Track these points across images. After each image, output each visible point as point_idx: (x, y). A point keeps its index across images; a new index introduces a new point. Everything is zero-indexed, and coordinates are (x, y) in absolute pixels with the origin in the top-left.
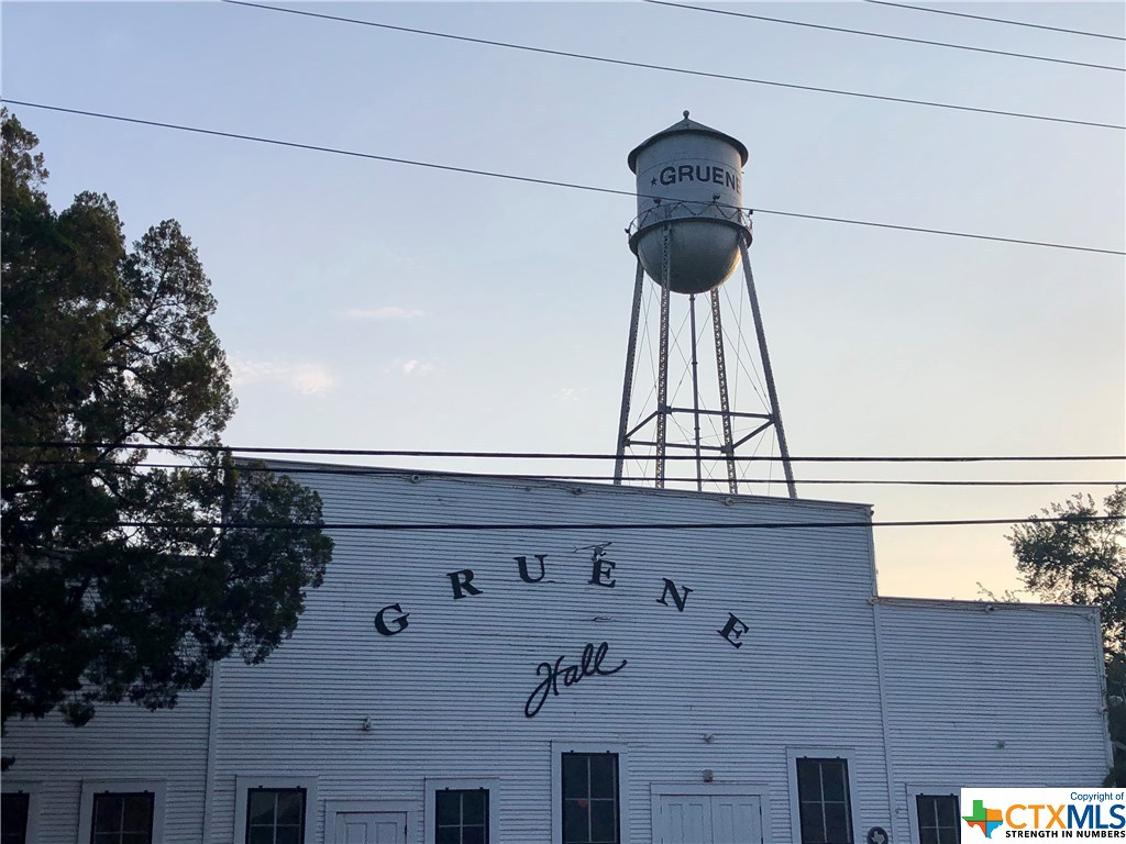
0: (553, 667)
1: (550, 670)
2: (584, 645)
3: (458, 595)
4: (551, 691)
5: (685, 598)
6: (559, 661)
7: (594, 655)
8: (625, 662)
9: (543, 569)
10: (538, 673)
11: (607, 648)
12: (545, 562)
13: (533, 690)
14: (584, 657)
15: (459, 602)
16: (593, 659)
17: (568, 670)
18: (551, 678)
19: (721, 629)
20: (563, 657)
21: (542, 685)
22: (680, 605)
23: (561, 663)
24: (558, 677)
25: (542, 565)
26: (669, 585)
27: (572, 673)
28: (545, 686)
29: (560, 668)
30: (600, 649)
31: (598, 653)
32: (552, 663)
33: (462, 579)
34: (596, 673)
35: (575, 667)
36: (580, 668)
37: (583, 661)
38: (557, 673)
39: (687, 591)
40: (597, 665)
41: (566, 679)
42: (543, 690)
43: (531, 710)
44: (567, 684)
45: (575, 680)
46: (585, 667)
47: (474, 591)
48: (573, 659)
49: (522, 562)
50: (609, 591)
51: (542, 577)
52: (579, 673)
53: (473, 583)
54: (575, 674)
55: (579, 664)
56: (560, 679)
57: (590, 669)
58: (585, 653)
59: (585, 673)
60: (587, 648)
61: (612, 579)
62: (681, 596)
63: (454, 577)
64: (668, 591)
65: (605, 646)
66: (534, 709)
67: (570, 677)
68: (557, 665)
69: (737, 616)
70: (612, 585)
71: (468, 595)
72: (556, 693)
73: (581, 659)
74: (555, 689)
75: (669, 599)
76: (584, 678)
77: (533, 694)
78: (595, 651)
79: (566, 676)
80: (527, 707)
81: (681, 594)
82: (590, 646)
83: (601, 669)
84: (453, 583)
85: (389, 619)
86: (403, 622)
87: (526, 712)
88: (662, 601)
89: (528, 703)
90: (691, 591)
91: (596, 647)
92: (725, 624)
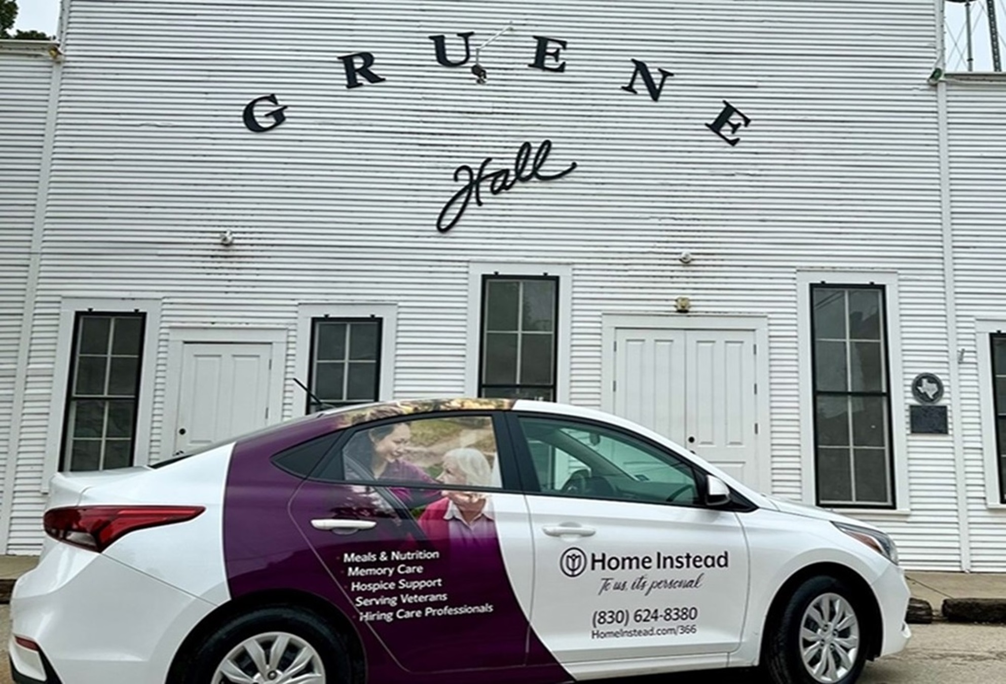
0: (476, 172)
1: (471, 174)
2: (520, 145)
3: (352, 83)
4: (473, 200)
5: (662, 85)
6: (484, 164)
7: (533, 156)
8: (574, 165)
9: (468, 50)
10: (456, 179)
11: (550, 149)
12: (470, 42)
13: (448, 200)
14: (518, 159)
15: (355, 92)
16: (531, 162)
17: (496, 175)
18: (474, 184)
19: (711, 122)
20: (489, 159)
21: (460, 194)
22: (655, 94)
23: (487, 167)
24: (482, 184)
25: (467, 45)
26: (641, 67)
27: (502, 178)
28: (465, 195)
29: (486, 172)
30: (541, 149)
31: (538, 154)
32: (475, 166)
33: (358, 63)
34: (534, 179)
35: (506, 172)
36: (512, 173)
37: (517, 164)
38: (481, 179)
39: (665, 74)
40: (536, 169)
41: (492, 186)
42: (462, 199)
43: (445, 223)
44: (494, 192)
45: (504, 187)
46: (518, 173)
47: (375, 79)
48: (506, 161)
49: (439, 42)
50: (557, 77)
51: (466, 60)
52: (511, 178)
53: (374, 70)
54: (505, 181)
55: (513, 167)
56: (485, 186)
57: (526, 173)
58: (520, 154)
59: (519, 177)
60: (522, 149)
61: (561, 62)
62: (657, 82)
63: (347, 61)
64: (639, 75)
65: (547, 144)
66: (449, 223)
67: (499, 184)
69: (734, 106)
70: (561, 69)
71: (366, 83)
72: (480, 203)
73: (514, 161)
74: (478, 197)
75: (640, 85)
76: (518, 184)
77: (449, 204)
78: (535, 151)
79: (494, 182)
80: (440, 220)
81: (657, 78)
82: (527, 145)
83: (541, 173)
84: (347, 68)
85: (259, 113)
86: (279, 117)
87: (438, 225)
88: (630, 88)
89: (442, 214)
90: (672, 74)
91: (536, 146)
92: (716, 116)
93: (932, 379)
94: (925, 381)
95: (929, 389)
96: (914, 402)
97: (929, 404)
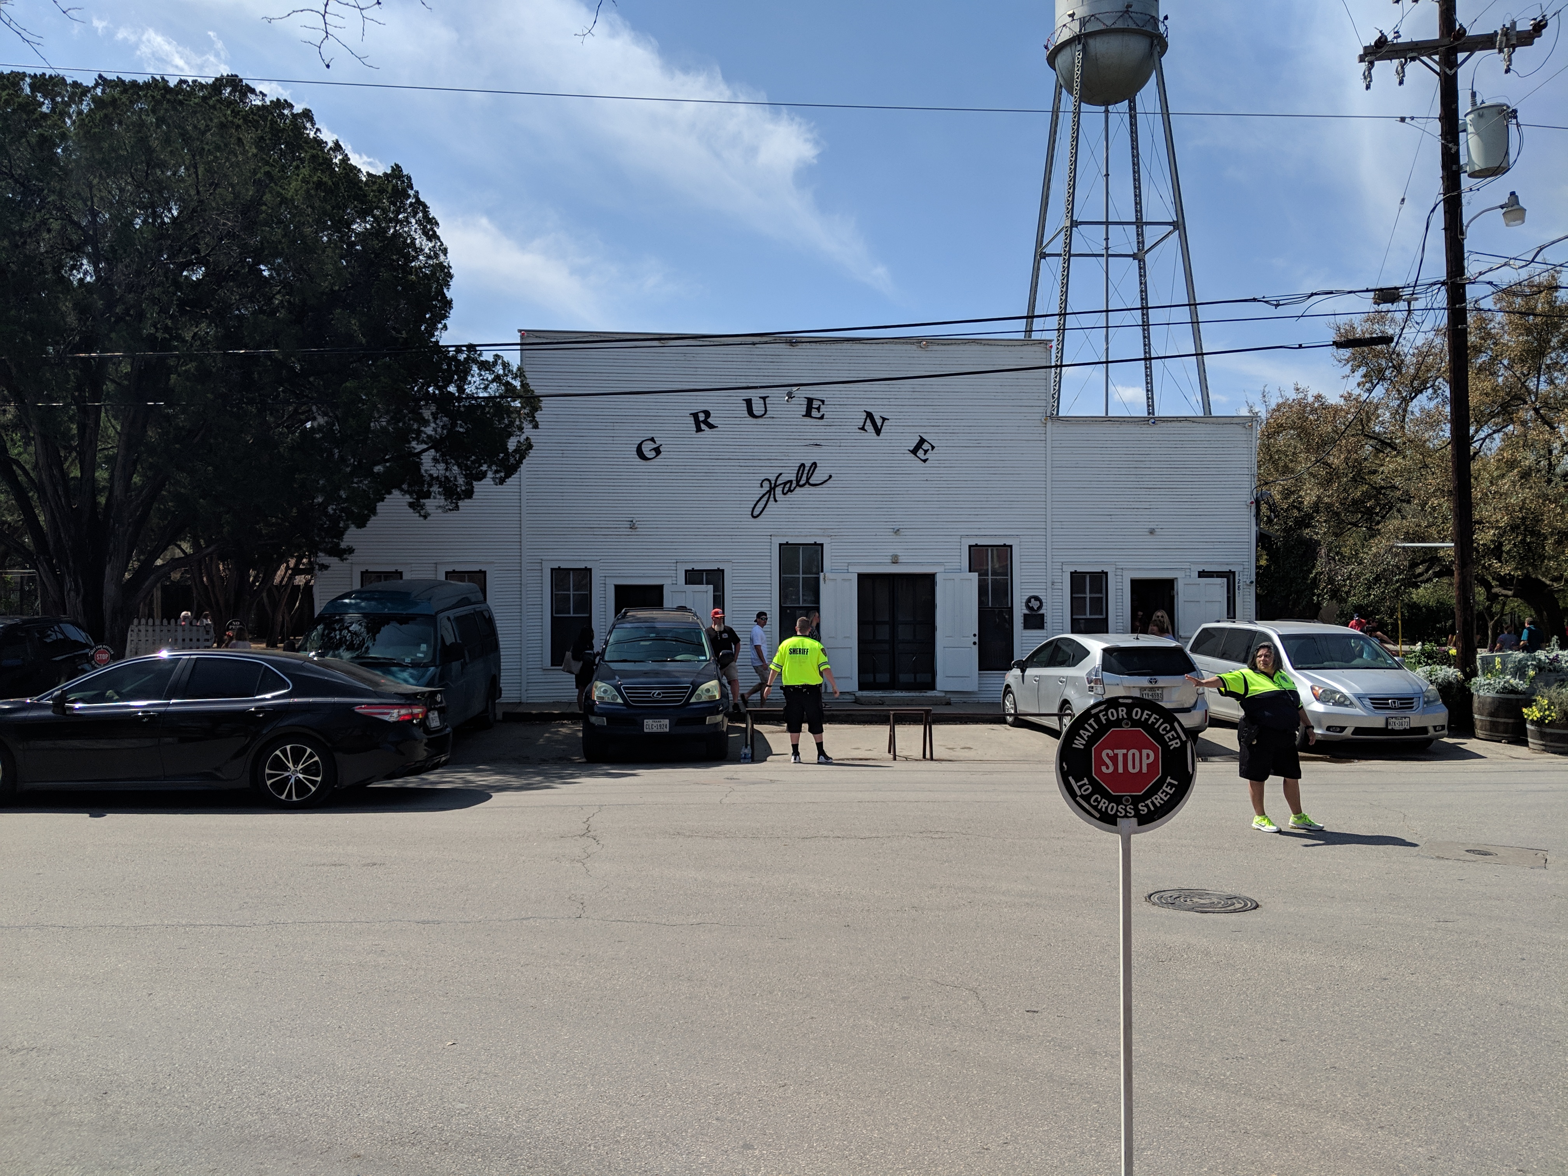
0: (773, 482)
1: (770, 484)
2: (798, 465)
3: (699, 429)
4: (772, 499)
5: (882, 426)
6: (778, 477)
7: (806, 472)
8: (830, 477)
9: (766, 407)
10: (762, 486)
11: (816, 467)
12: (767, 402)
14: (798, 474)
15: (700, 434)
16: (805, 475)
17: (785, 484)
18: (772, 489)
19: (911, 449)
20: (781, 474)
21: (764, 495)
22: (878, 431)
23: (780, 478)
24: (777, 489)
25: (765, 404)
26: (869, 415)
27: (788, 485)
28: (767, 496)
29: (778, 482)
30: (811, 467)
31: (809, 470)
32: (773, 479)
33: (702, 417)
34: (807, 486)
35: (791, 482)
36: (794, 482)
37: (797, 477)
38: (776, 486)
39: (884, 419)
40: (808, 479)
41: (783, 491)
42: (765, 498)
43: (756, 513)
44: (784, 494)
45: (790, 490)
46: (798, 481)
47: (711, 426)
48: (790, 475)
49: (749, 402)
50: (821, 422)
51: (765, 414)
52: (794, 485)
53: (710, 420)
56: (779, 490)
57: (802, 482)
58: (799, 471)
59: (798, 485)
60: (800, 467)
61: (821, 413)
62: (879, 424)
63: (695, 416)
64: (868, 420)
65: (815, 464)
66: (758, 512)
67: (786, 489)
68: (776, 480)
69: (925, 438)
70: (822, 417)
71: (707, 429)
72: (776, 501)
74: (774, 497)
75: (869, 426)
76: (798, 489)
77: (758, 502)
78: (807, 469)
79: (784, 488)
80: (753, 511)
81: (879, 422)
82: (803, 465)
83: (811, 482)
84: (695, 420)
85: (647, 449)
86: (658, 451)
87: (752, 514)
88: (863, 428)
89: (754, 508)
90: (887, 419)
91: (808, 465)
92: (915, 445)
93: (1037, 598)
94: (1033, 600)
95: (1035, 604)
96: (1027, 612)
97: (1034, 613)
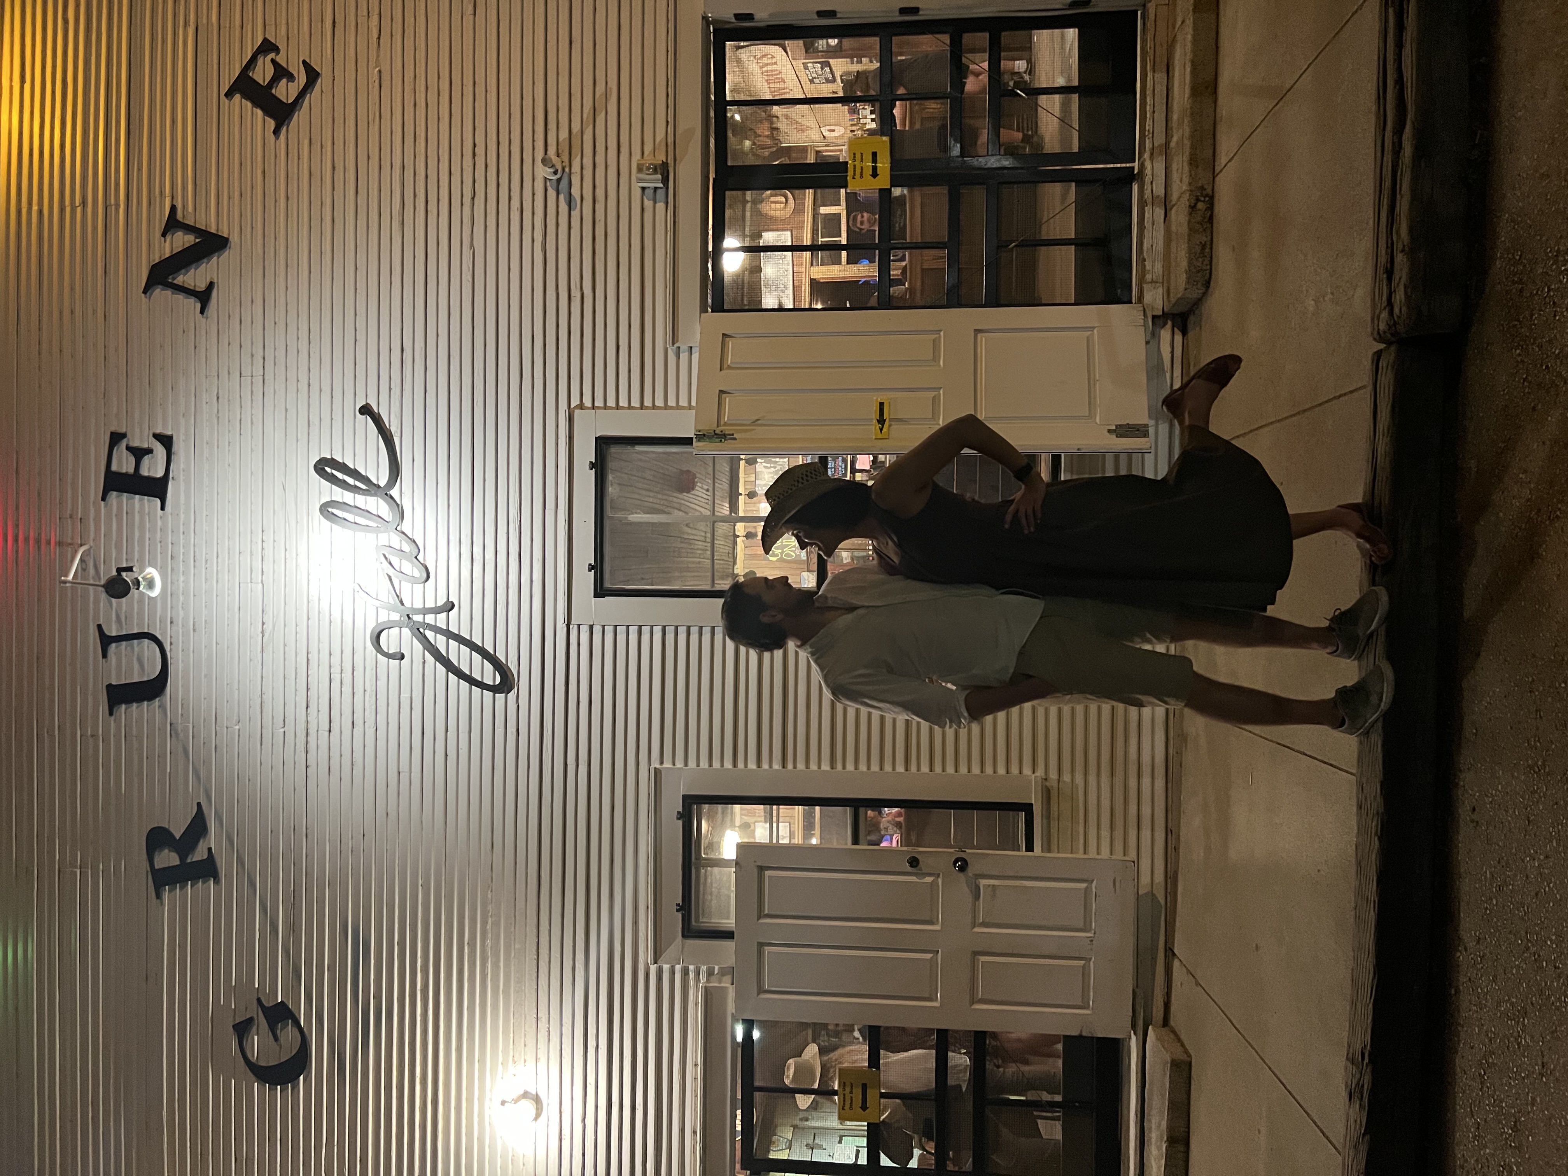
4: (442, 619)
5: (196, 230)
7: (347, 496)
8: (366, 410)
11: (333, 463)
13: (441, 669)
14: (356, 527)
16: (361, 500)
18: (410, 619)
19: (271, 124)
21: (429, 647)
22: (214, 243)
26: (160, 275)
28: (429, 634)
30: (333, 479)
31: (345, 486)
33: (168, 858)
35: (383, 552)
37: (366, 529)
38: (398, 604)
39: (173, 224)
40: (375, 490)
41: (413, 580)
43: (490, 674)
47: (198, 826)
48: (362, 558)
49: (116, 696)
53: (178, 828)
54: (400, 553)
55: (372, 537)
57: (385, 510)
58: (345, 523)
60: (334, 519)
62: (190, 239)
64: (178, 279)
65: (322, 466)
70: (166, 441)
72: (449, 607)
73: (362, 536)
74: (436, 611)
75: (198, 276)
76: (407, 525)
77: (451, 668)
78: (336, 492)
80: (483, 686)
81: (182, 240)
82: (326, 509)
83: (384, 479)
84: (182, 880)
85: (274, 1054)
86: (278, 1015)
87: (494, 689)
88: (204, 297)
89: (472, 681)
90: (173, 208)
91: (328, 491)
92: (259, 112)
